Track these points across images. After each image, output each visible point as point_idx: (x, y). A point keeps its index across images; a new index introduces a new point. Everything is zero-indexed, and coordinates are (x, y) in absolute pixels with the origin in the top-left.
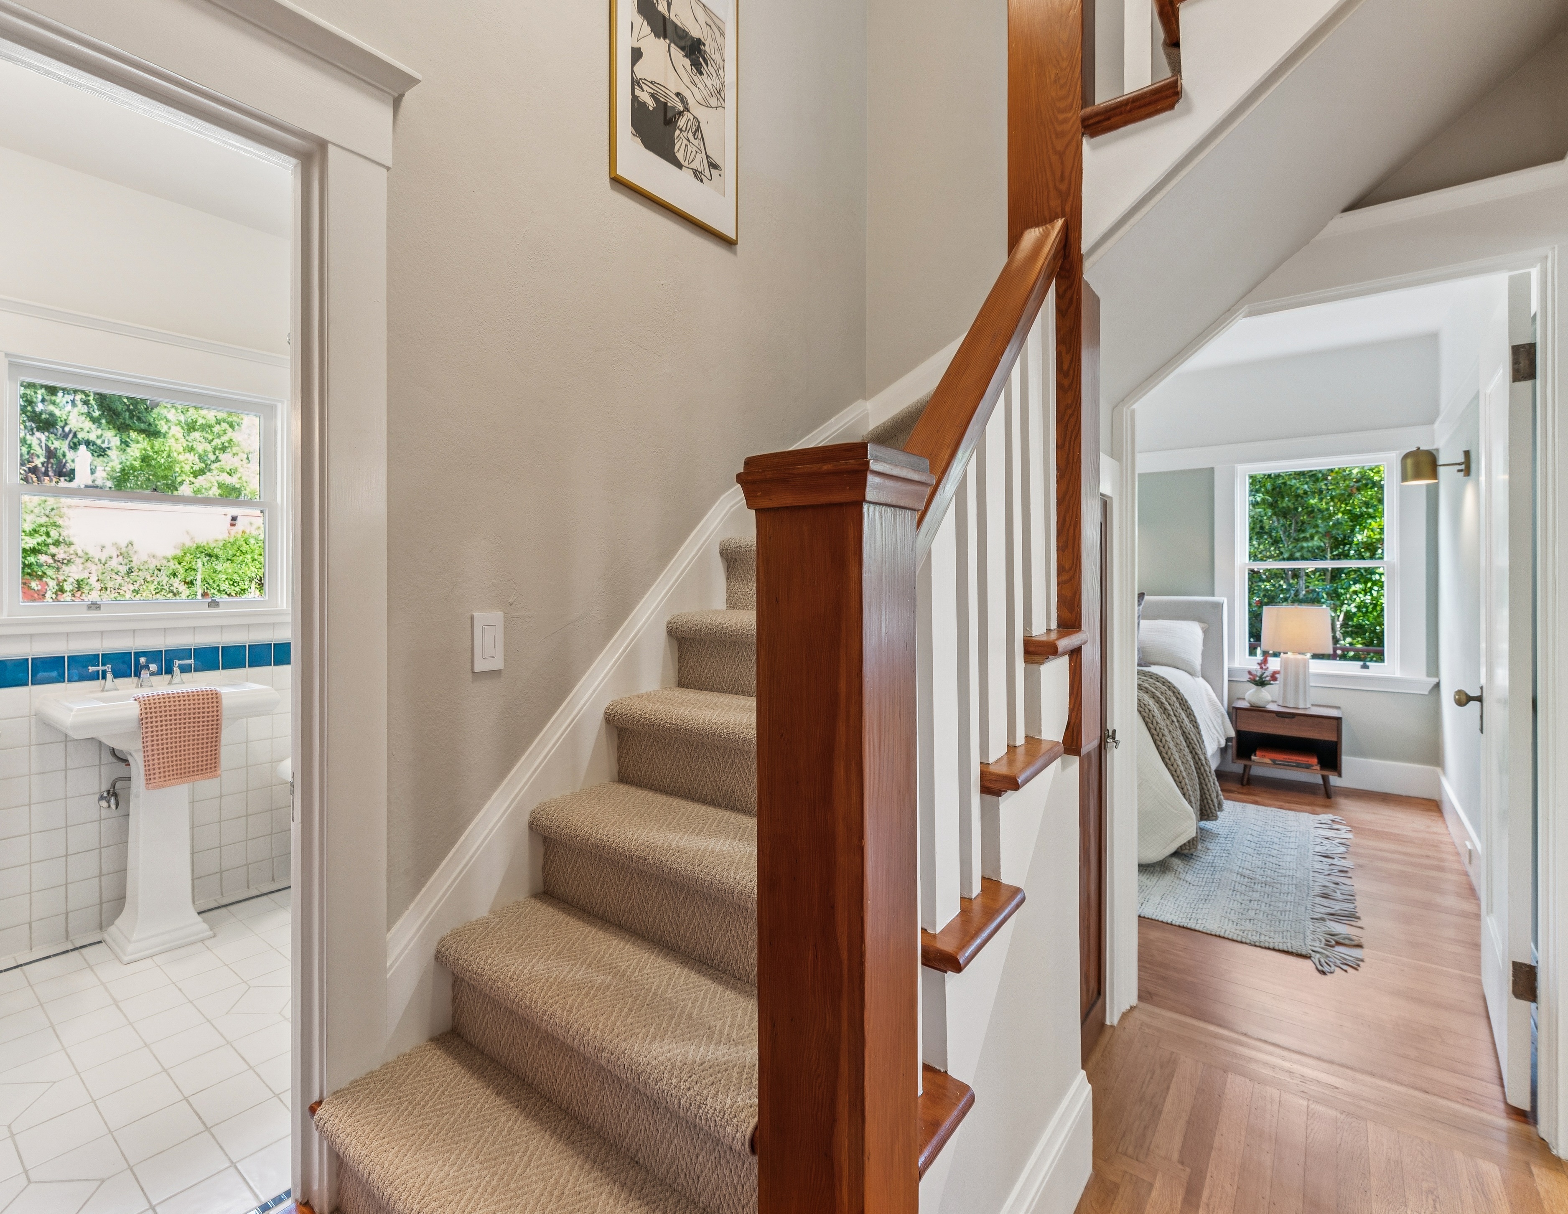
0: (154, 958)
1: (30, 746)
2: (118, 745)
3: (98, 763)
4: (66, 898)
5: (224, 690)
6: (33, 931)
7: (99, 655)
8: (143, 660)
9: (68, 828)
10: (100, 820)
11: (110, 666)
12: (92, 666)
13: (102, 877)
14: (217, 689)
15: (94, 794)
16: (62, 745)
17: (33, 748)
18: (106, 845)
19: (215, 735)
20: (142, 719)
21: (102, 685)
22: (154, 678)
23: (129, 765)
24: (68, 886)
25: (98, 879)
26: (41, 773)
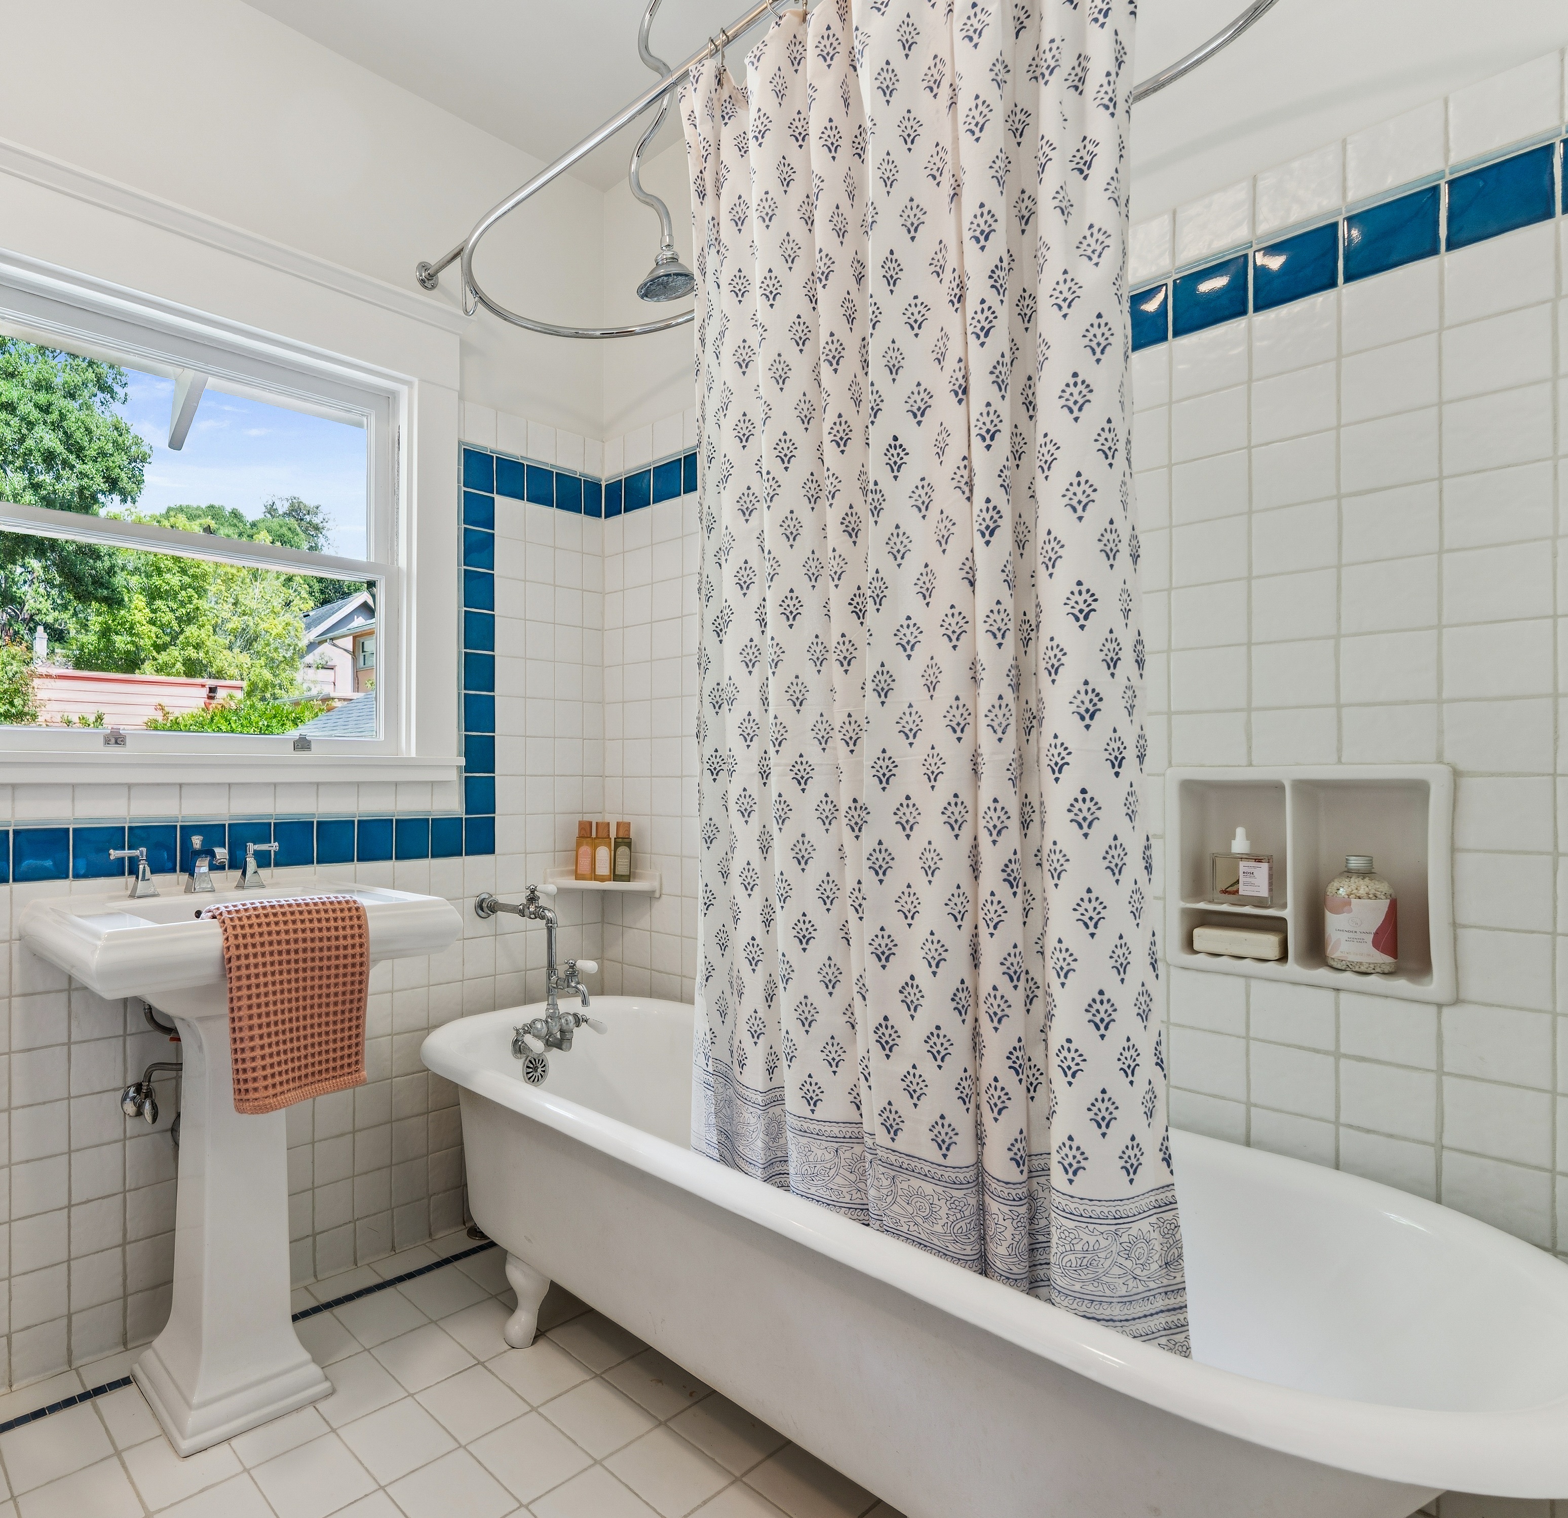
0: (234, 1442)
1: (10, 997)
2: (160, 1005)
3: (121, 1033)
4: (69, 1286)
5: (364, 901)
6: (13, 1350)
7: (124, 828)
8: (197, 841)
9: (73, 1155)
10: (125, 1139)
11: (144, 850)
12: (115, 849)
13: (127, 1247)
14: (355, 898)
15: (114, 1090)
16: (64, 996)
17: (16, 1001)
18: (133, 1187)
19: (356, 996)
20: (230, 960)
21: (131, 886)
22: (216, 876)
23: (179, 1040)
24: (72, 1262)
25: (119, 1249)
26: (29, 1050)
